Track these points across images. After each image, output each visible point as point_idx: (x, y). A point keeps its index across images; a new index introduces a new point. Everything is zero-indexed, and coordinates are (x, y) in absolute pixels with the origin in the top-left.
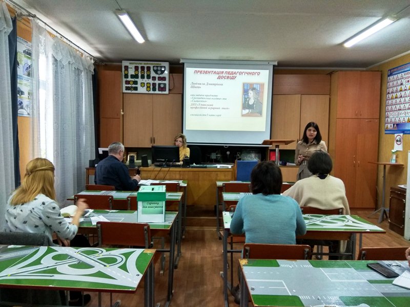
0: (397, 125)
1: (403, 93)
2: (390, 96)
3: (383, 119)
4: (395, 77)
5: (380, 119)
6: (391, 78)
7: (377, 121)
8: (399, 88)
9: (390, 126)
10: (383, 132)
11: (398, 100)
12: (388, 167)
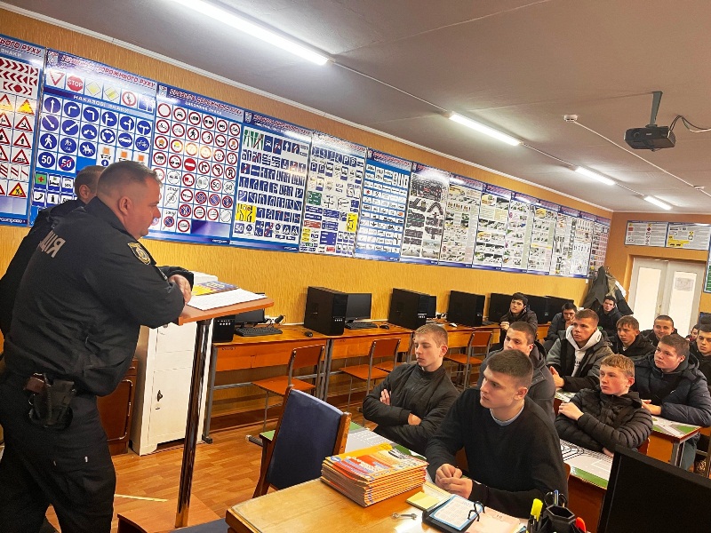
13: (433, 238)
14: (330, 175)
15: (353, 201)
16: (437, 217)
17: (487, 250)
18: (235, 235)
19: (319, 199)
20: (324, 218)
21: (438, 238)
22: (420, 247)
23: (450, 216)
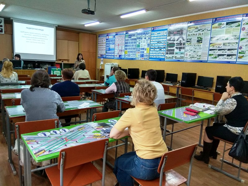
0: (102, 55)
1: (103, 44)
2: (99, 44)
3: (97, 53)
4: (101, 38)
5: (96, 52)
6: (99, 38)
7: (95, 53)
8: (102, 42)
9: (99, 56)
10: (97, 58)
11: (102, 46)
12: (99, 70)
13: (180, 51)
14: (142, 39)
15: (148, 44)
16: (181, 42)
17: (220, 52)
18: (125, 57)
19: (139, 46)
20: (141, 51)
21: (182, 51)
22: (174, 55)
23: (189, 40)
